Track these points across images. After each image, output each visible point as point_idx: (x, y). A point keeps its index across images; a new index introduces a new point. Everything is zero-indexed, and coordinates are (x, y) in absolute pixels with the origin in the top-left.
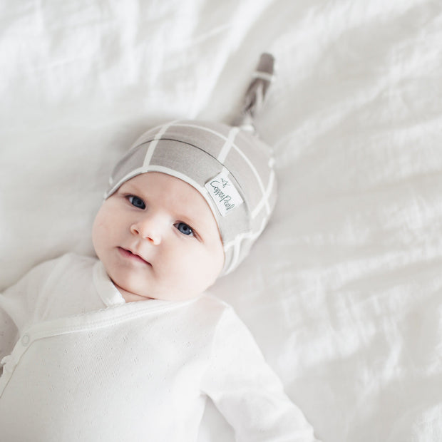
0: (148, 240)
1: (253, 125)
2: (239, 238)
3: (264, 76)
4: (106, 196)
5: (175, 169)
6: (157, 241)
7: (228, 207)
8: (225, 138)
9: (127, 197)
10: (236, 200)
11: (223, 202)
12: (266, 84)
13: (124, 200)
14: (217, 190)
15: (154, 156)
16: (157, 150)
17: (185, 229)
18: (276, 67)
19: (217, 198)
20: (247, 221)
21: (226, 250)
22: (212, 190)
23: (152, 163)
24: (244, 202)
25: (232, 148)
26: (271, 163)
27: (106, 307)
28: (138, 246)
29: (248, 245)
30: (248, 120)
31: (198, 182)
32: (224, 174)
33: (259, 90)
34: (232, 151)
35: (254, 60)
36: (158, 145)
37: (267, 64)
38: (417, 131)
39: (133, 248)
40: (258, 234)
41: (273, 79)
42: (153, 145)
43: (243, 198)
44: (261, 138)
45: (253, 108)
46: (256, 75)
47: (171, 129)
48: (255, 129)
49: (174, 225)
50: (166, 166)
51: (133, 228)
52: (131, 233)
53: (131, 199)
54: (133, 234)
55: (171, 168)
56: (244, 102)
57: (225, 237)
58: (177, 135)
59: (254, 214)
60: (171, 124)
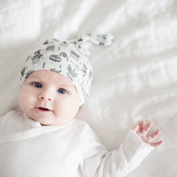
0: (48, 100)
6: (52, 100)
9: (32, 84)
13: (31, 86)
17: (62, 92)
28: (45, 105)
39: (43, 106)
49: (57, 91)
52: (39, 99)
53: (34, 84)
54: (40, 100)
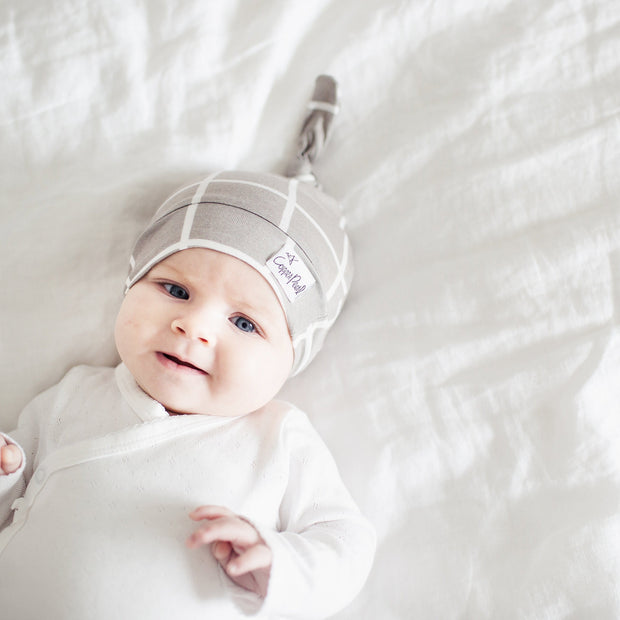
0: (200, 342)
1: (312, 173)
2: (311, 329)
3: (324, 106)
4: (129, 283)
5: (225, 243)
6: (212, 342)
7: (298, 289)
8: (285, 197)
9: (162, 284)
10: (307, 280)
11: (291, 284)
12: (327, 117)
14: (282, 269)
15: (194, 226)
16: (196, 218)
17: (244, 325)
18: (340, 93)
19: (283, 279)
20: (322, 306)
21: (295, 347)
22: (276, 269)
23: (192, 235)
24: (317, 282)
25: (296, 209)
26: (343, 223)
27: (143, 422)
28: (188, 350)
29: (321, 337)
30: (307, 167)
31: (257, 259)
32: (290, 246)
33: (319, 126)
34: (296, 212)
35: (308, 85)
36: (198, 211)
37: (326, 90)
38: (531, 165)
39: (180, 352)
40: (333, 321)
41: (336, 110)
42: (191, 211)
43: (315, 277)
44: (325, 190)
45: (312, 151)
46: (313, 105)
47: (212, 188)
48: (316, 179)
49: (229, 319)
50: (214, 240)
51: (175, 324)
52: (172, 331)
53: (169, 288)
54: (174, 334)
55: (220, 242)
56: (301, 143)
57: (295, 330)
58: (222, 197)
59: (329, 295)
60: (209, 179)
